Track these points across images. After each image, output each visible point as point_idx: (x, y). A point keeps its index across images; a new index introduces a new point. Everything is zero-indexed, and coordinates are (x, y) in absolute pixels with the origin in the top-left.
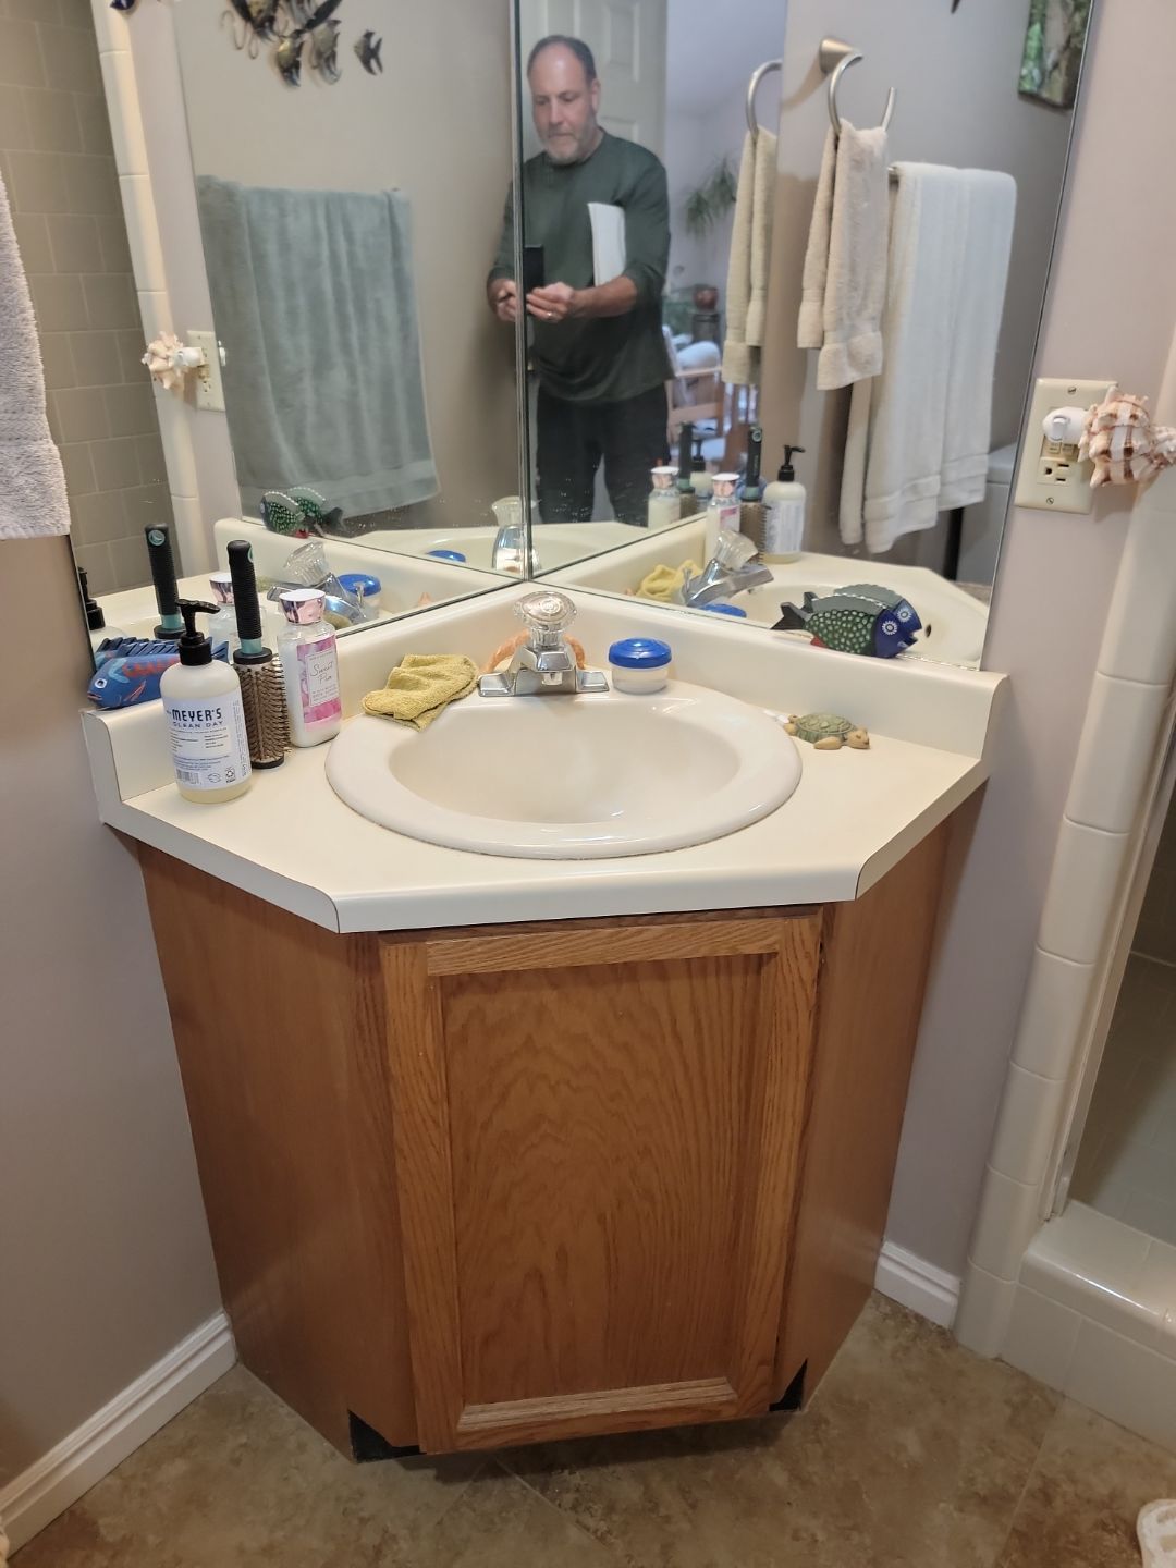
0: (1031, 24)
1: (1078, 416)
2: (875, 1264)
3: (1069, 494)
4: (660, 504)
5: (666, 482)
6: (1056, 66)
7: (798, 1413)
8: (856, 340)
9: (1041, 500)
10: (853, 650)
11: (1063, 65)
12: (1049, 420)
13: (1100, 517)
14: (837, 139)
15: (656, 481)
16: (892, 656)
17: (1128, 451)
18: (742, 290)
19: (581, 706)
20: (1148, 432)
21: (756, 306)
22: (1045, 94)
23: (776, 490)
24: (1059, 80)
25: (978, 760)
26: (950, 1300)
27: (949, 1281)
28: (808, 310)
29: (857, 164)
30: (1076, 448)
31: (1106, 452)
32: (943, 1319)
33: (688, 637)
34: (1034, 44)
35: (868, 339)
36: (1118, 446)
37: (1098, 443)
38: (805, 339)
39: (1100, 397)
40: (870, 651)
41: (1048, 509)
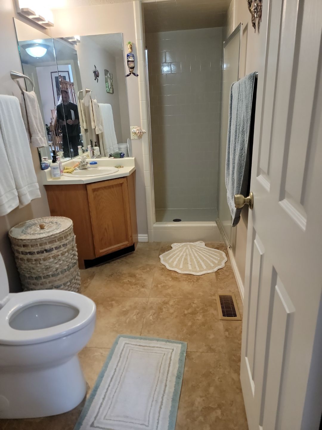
0: (106, 83)
1: (135, 130)
2: (138, 238)
3: (136, 137)
4: (80, 151)
5: (80, 148)
6: (110, 88)
7: (135, 251)
8: (100, 127)
9: (133, 138)
10: (118, 158)
11: (111, 88)
12: (132, 130)
13: (139, 139)
14: (92, 102)
15: (79, 148)
16: (123, 158)
17: (140, 132)
18: (82, 122)
19: (89, 170)
20: (141, 130)
21: (85, 123)
22: (110, 92)
23: (95, 148)
24: (111, 90)
25: (134, 167)
26: (147, 237)
27: (146, 235)
28: (92, 123)
29: (95, 104)
30: (135, 133)
31: (138, 132)
32: (147, 241)
33: (98, 161)
34: (107, 85)
35: (101, 127)
36: (139, 132)
37: (137, 132)
38: (93, 127)
39: (136, 128)
40: (121, 157)
41: (134, 139)
